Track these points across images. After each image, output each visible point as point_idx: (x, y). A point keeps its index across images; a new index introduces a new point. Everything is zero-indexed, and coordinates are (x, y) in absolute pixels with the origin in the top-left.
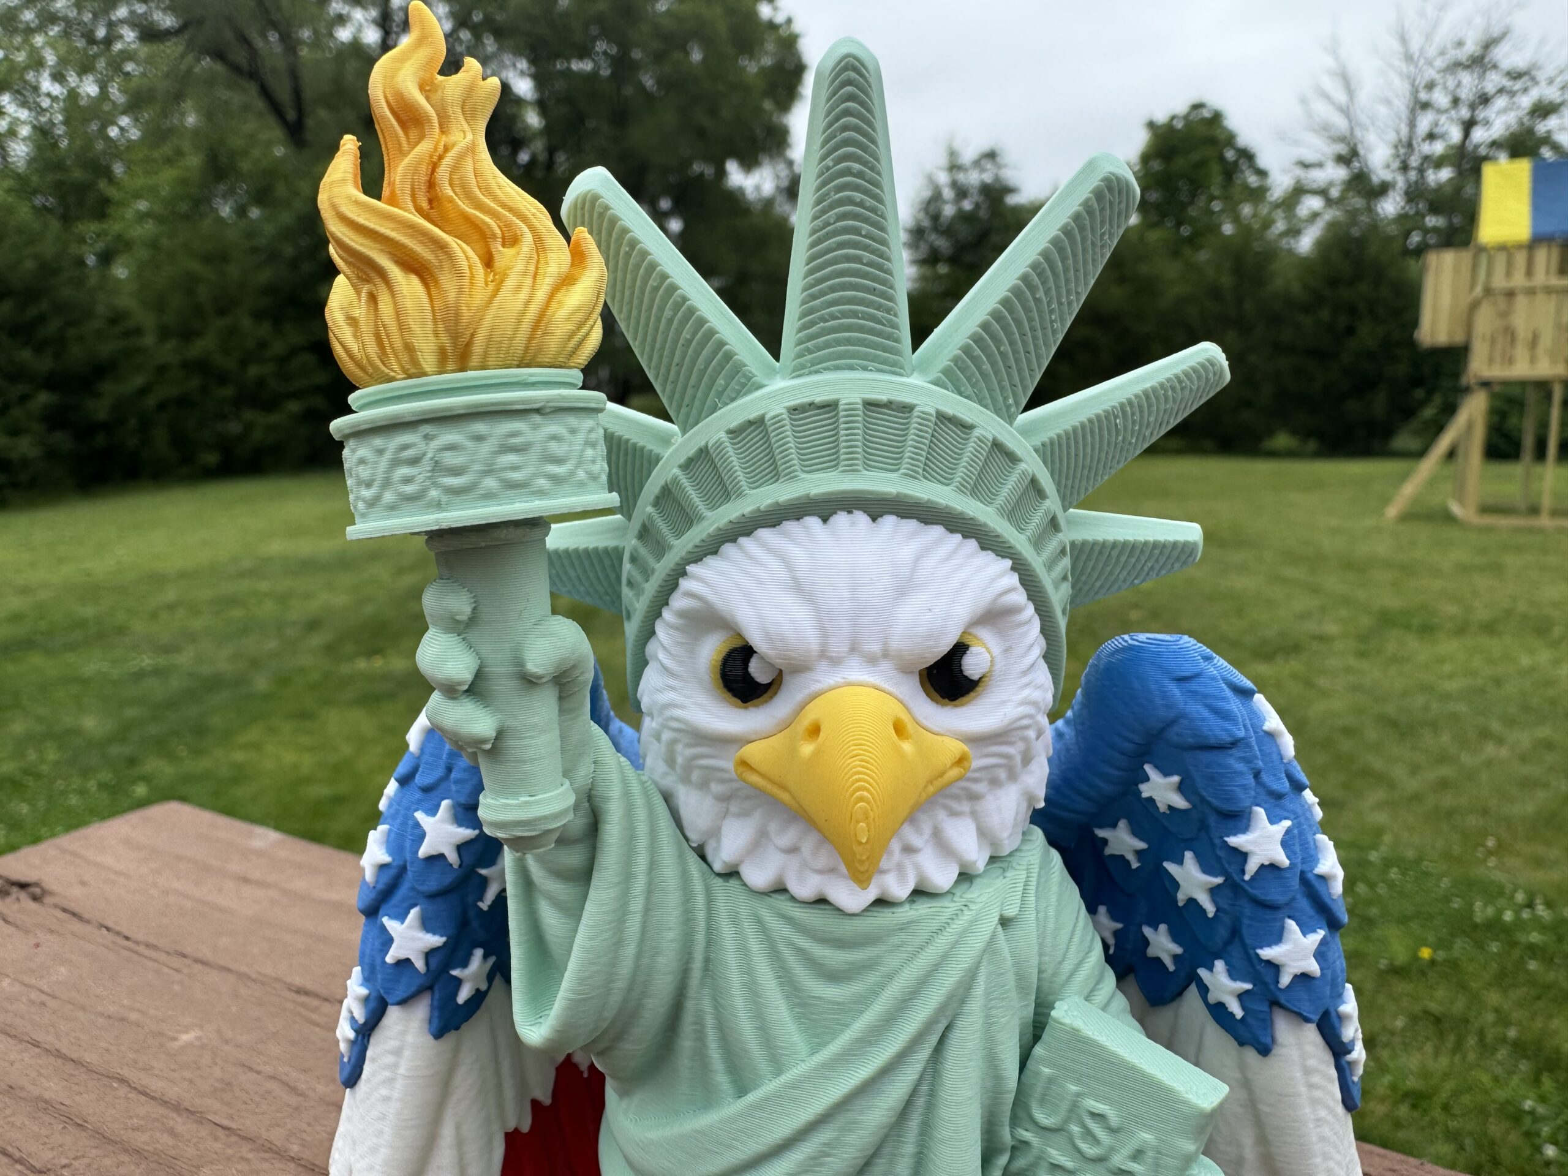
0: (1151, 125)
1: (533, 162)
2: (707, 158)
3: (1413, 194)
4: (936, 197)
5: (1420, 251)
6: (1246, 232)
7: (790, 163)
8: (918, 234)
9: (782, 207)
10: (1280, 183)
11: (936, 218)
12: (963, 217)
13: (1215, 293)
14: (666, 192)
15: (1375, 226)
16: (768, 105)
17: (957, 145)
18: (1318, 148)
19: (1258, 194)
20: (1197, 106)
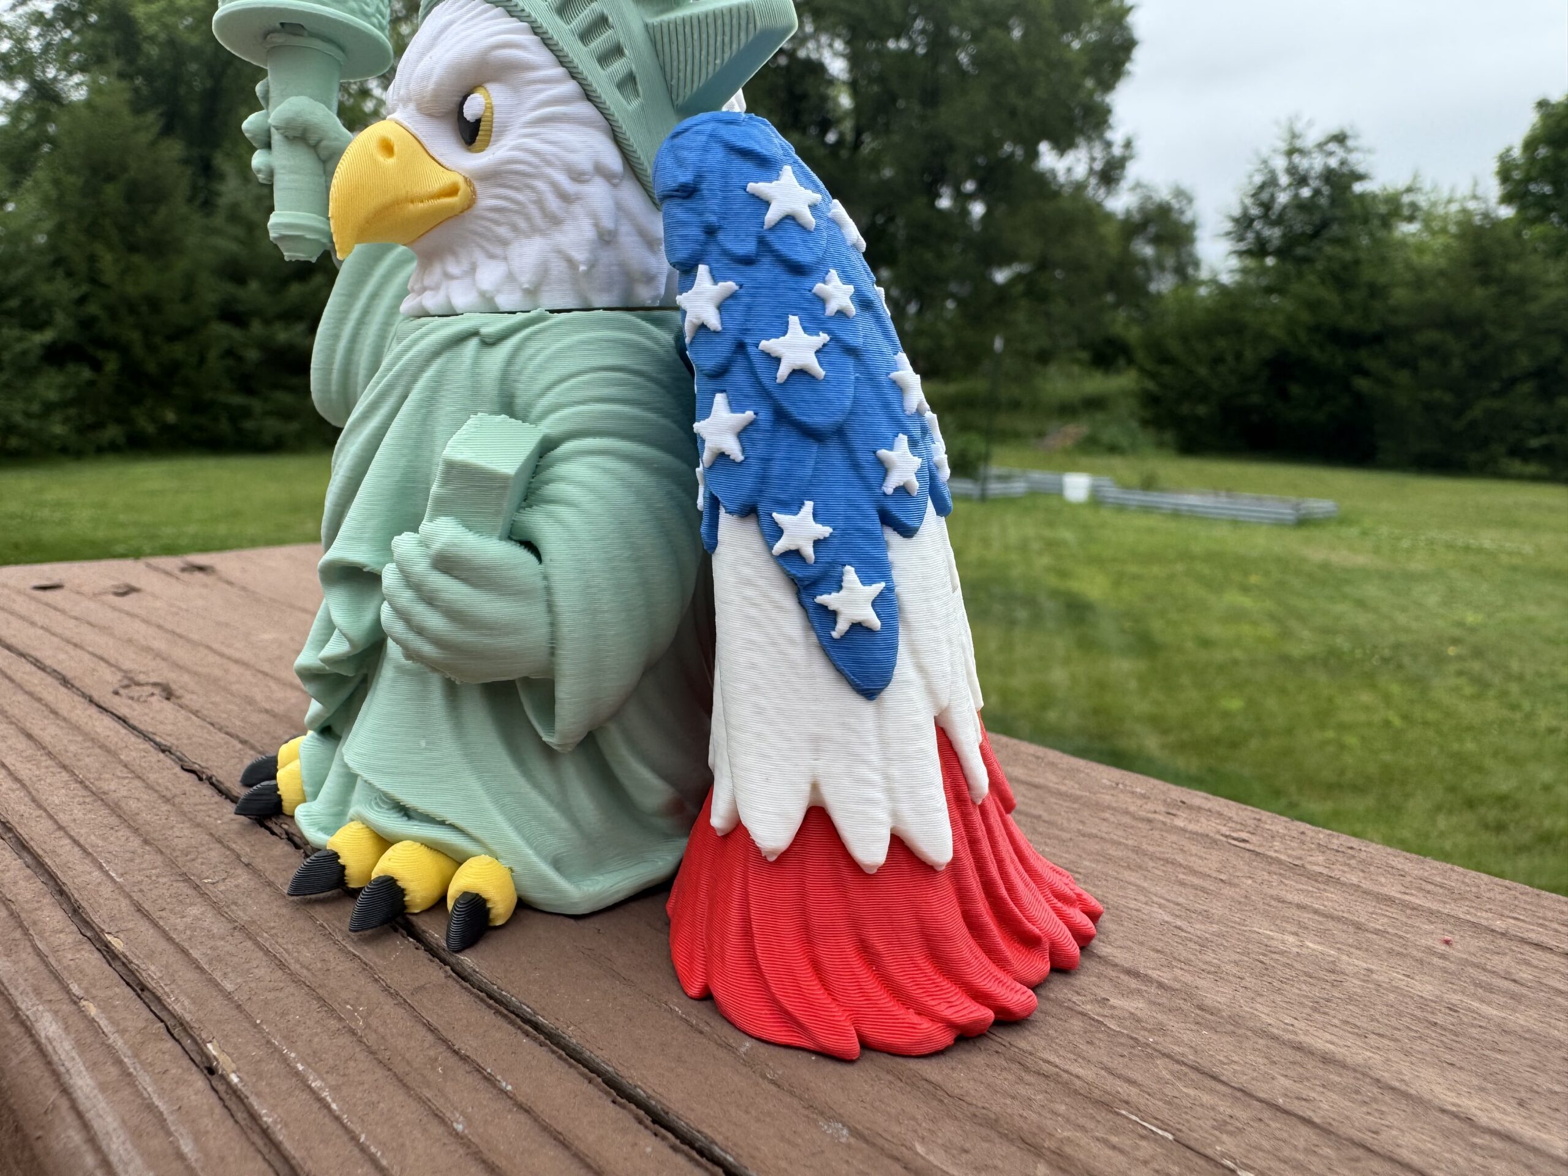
0: (1542, 105)
1: (840, 142)
2: (1018, 139)
4: (1271, 182)
7: (1108, 145)
8: (1244, 222)
9: (1095, 192)
11: (1267, 206)
12: (1301, 206)
14: (971, 174)
16: (1089, 83)
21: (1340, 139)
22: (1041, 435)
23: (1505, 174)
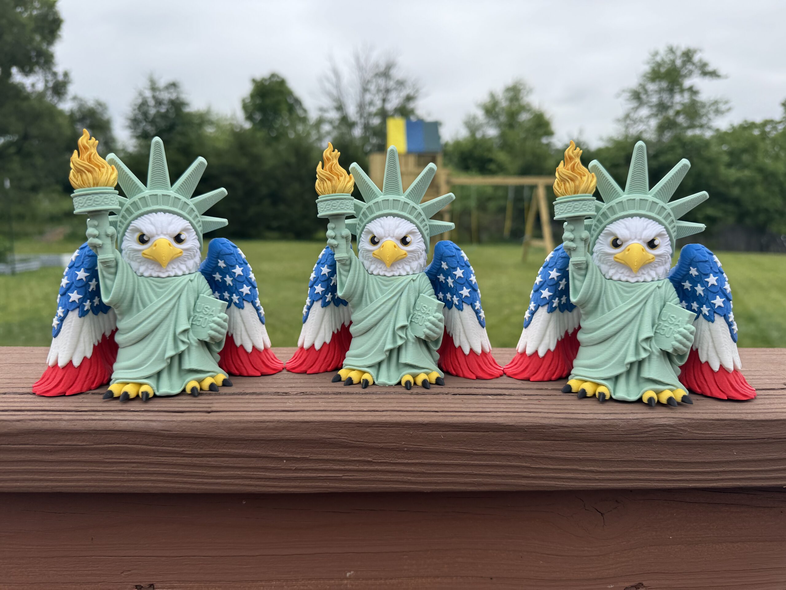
3: (366, 127)
4: (144, 103)
5: (371, 152)
6: (299, 136)
8: (135, 122)
9: (51, 99)
10: (313, 115)
11: (145, 114)
12: (161, 115)
13: (288, 165)
15: (352, 139)
16: (38, 39)
17: (156, 77)
18: (327, 102)
19: (304, 120)
20: (273, 75)
21: (174, 85)
22: (41, 233)
23: (245, 107)
